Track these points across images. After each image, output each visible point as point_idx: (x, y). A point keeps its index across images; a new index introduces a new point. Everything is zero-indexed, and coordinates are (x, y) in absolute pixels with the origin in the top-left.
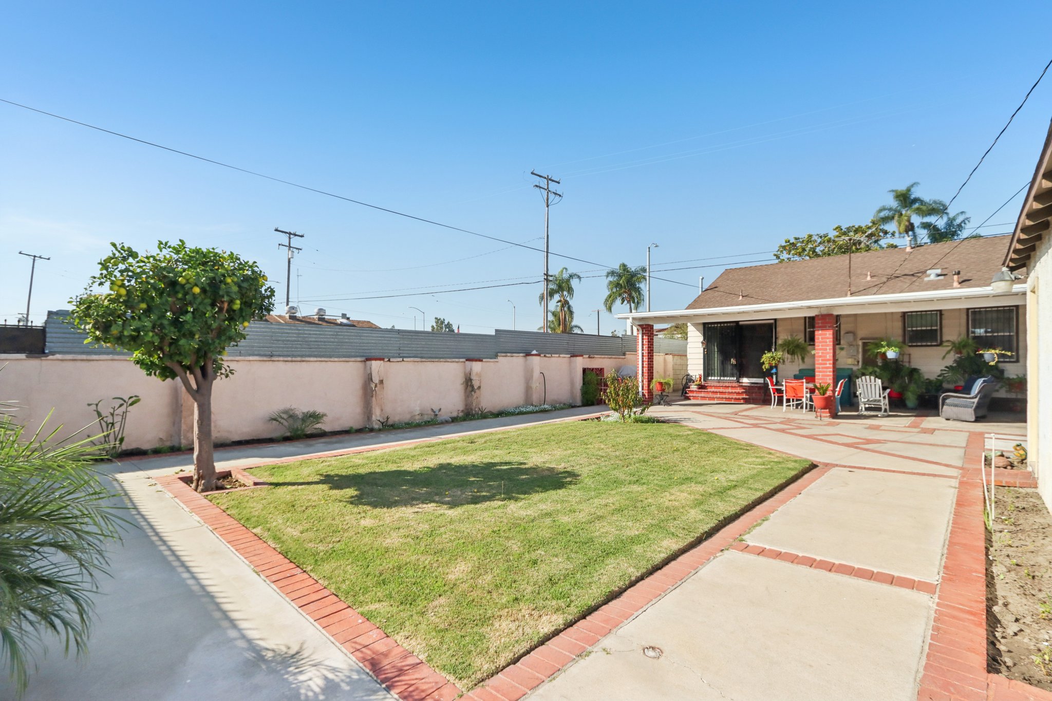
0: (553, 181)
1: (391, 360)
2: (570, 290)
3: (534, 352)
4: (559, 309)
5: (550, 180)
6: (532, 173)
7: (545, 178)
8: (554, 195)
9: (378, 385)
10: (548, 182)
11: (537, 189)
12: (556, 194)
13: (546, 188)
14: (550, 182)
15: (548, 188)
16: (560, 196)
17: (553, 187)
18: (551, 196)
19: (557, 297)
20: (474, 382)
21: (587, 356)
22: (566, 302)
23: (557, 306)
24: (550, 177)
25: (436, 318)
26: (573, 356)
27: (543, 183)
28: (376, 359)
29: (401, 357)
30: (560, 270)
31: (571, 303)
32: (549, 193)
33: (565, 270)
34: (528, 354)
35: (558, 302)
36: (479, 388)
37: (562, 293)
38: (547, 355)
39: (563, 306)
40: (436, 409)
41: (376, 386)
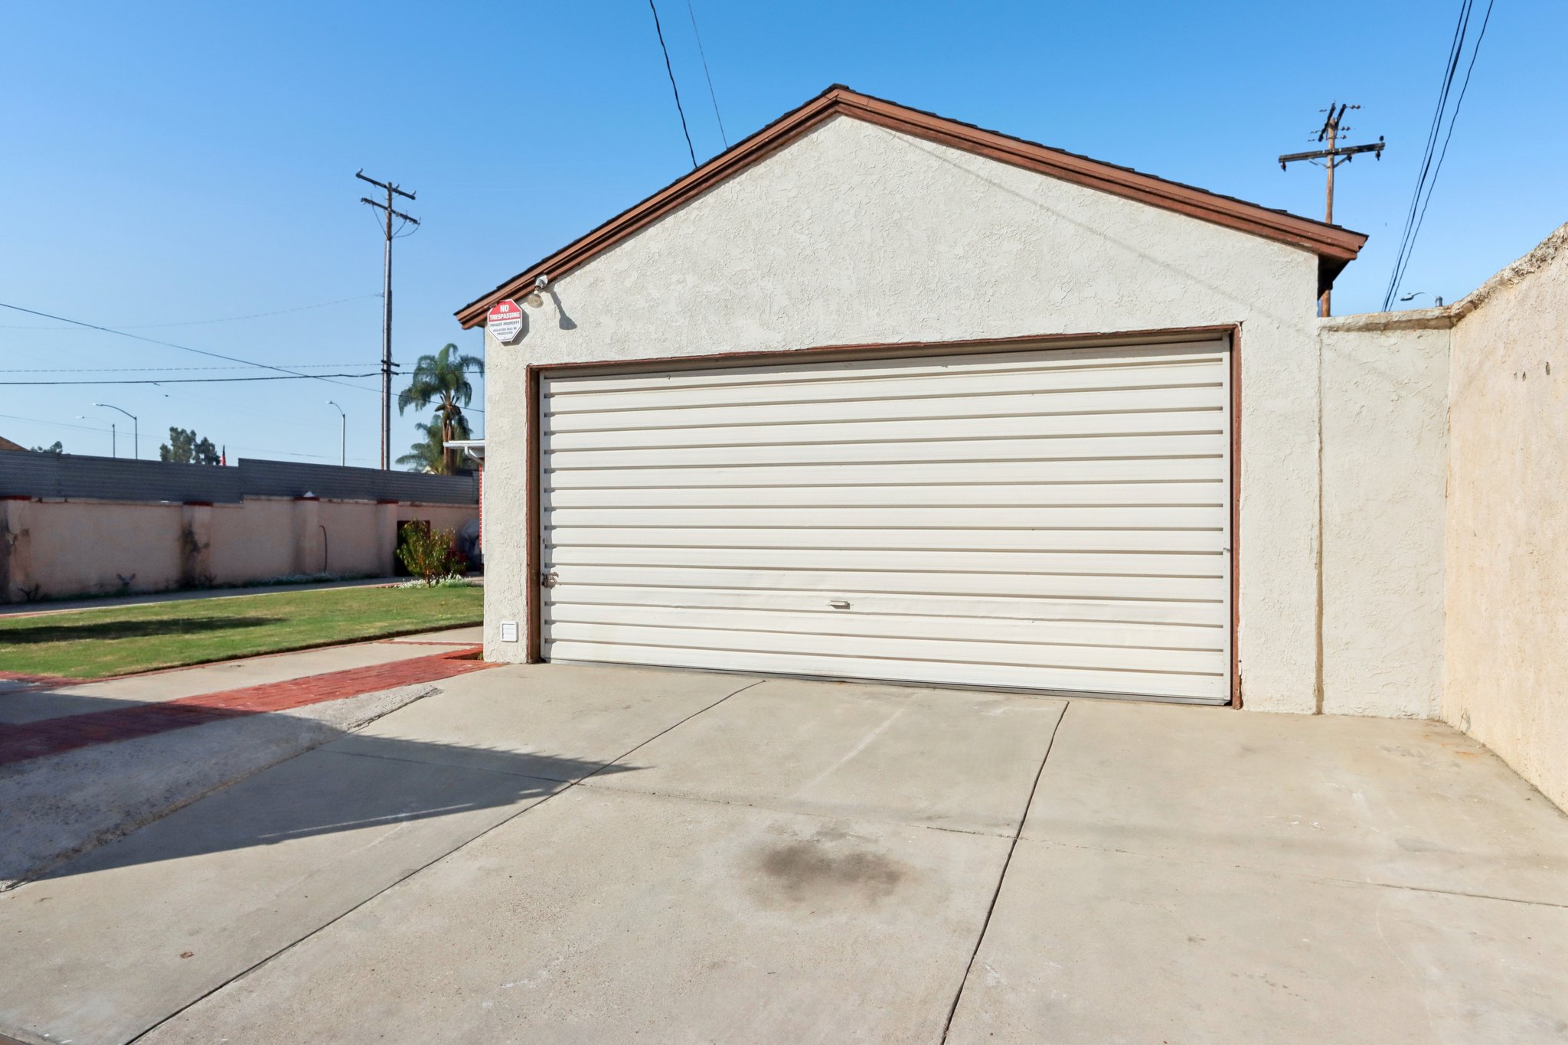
0: (401, 193)
1: (44, 500)
2: (464, 388)
3: (309, 494)
4: (440, 423)
5: (396, 191)
6: (359, 176)
7: (385, 187)
8: (402, 220)
9: (19, 538)
10: (390, 195)
11: (369, 206)
12: (406, 217)
13: (387, 205)
14: (394, 195)
15: (390, 206)
16: (415, 221)
17: (400, 204)
18: (397, 221)
19: (437, 399)
20: (197, 537)
21: (409, 503)
22: (457, 411)
23: (436, 417)
24: (394, 186)
25: (173, 430)
26: (383, 501)
27: (381, 195)
28: (15, 498)
29: (61, 496)
30: (443, 346)
31: (464, 412)
32: (393, 215)
33: (451, 350)
34: (298, 497)
35: (438, 409)
36: (207, 545)
37: (448, 392)
38: (335, 500)
39: (448, 417)
40: (126, 575)
41: (15, 538)
